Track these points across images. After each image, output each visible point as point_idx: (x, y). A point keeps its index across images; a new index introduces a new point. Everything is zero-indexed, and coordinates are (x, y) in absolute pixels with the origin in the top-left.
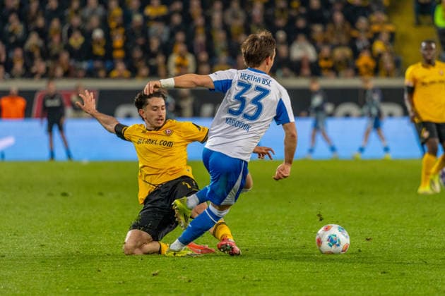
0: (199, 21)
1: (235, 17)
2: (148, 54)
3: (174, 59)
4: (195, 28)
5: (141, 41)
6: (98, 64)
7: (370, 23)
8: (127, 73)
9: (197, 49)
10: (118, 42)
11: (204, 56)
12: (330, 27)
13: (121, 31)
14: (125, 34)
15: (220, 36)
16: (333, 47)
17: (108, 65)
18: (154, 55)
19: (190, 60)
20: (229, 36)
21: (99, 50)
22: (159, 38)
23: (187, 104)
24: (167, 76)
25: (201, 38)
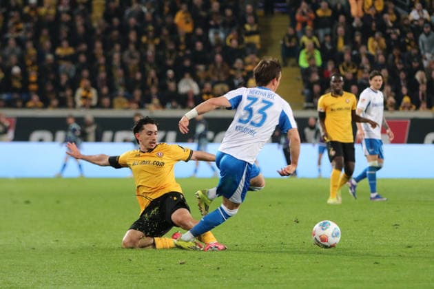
0: (102, 60)
1: (132, 57)
2: (59, 88)
3: (80, 92)
4: (99, 65)
5: (52, 76)
6: (16, 96)
7: (245, 64)
8: (40, 104)
9: (99, 84)
10: (33, 78)
11: (105, 90)
12: (212, 66)
13: (35, 68)
14: (38, 71)
15: (119, 73)
16: (214, 84)
17: (24, 96)
18: (63, 89)
19: (93, 93)
20: (127, 73)
21: (17, 84)
22: (68, 75)
23: (91, 130)
24: (74, 106)
25: (103, 75)
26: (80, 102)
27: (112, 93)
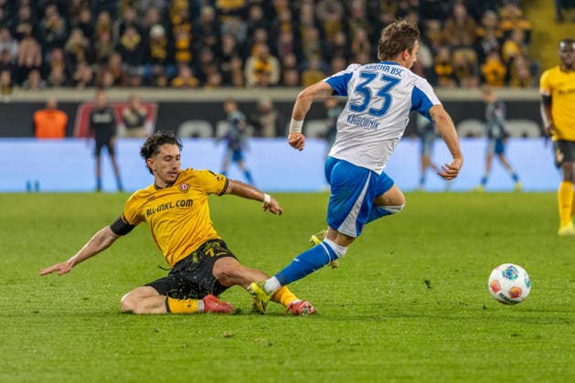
0: (285, 15)
1: (330, 10)
2: (220, 56)
3: (253, 63)
4: (280, 24)
5: (211, 40)
6: (157, 69)
7: (500, 19)
8: (193, 81)
9: (281, 51)
10: (183, 42)
11: (290, 60)
12: (449, 24)
13: (187, 27)
14: (191, 32)
15: (310, 35)
16: (453, 49)
17: (170, 70)
18: (227, 59)
19: (273, 65)
20: (322, 35)
21: (159, 52)
22: (234, 36)
23: (269, 121)
24: (244, 84)
25: (286, 38)
26: (252, 78)
27: (301, 65)
